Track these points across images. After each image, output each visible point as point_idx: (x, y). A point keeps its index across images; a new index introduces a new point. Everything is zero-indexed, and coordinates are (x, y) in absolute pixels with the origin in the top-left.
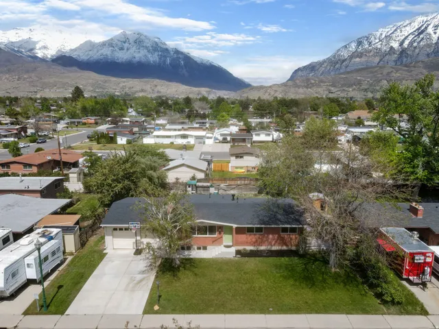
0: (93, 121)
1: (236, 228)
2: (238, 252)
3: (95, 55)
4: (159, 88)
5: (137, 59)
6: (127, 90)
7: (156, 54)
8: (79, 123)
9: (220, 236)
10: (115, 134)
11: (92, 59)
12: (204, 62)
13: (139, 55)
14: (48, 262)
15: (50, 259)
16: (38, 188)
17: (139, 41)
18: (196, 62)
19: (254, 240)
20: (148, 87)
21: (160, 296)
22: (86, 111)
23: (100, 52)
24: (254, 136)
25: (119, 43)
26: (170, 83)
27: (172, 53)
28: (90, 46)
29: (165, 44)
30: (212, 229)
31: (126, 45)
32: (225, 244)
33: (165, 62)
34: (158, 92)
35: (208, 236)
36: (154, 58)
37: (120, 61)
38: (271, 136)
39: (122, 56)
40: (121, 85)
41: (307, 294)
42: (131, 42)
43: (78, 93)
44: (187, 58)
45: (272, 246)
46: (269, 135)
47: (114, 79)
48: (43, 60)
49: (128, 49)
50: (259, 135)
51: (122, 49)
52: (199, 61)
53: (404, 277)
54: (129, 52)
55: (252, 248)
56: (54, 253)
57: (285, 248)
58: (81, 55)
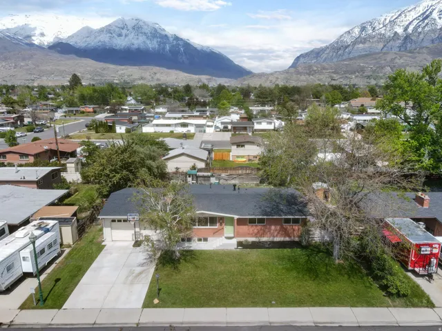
0: (91, 110)
1: (238, 219)
2: (240, 244)
3: (93, 42)
4: (158, 76)
5: (136, 46)
6: (126, 78)
7: (155, 40)
8: (77, 111)
9: (221, 227)
10: (114, 123)
11: (90, 45)
12: (205, 49)
13: (137, 41)
14: (44, 255)
15: (47, 251)
16: (34, 179)
17: (138, 28)
18: (196, 49)
19: (256, 231)
20: (147, 75)
21: (160, 290)
22: (84, 99)
23: (98, 38)
24: (255, 124)
25: (117, 29)
26: (170, 71)
27: (171, 39)
28: (88, 32)
29: (164, 30)
30: (213, 220)
31: (124, 32)
32: (226, 235)
33: (164, 49)
34: (158, 80)
35: (208, 227)
36: (152, 45)
37: (118, 48)
38: (273, 124)
39: (120, 43)
40: (120, 72)
41: (311, 286)
42: (129, 28)
43: (75, 81)
44: (187, 45)
45: (274, 237)
46: (271, 123)
47: (112, 66)
48: (40, 47)
49: (126, 36)
50: (260, 123)
51: (120, 35)
52: (199, 48)
53: (410, 268)
54: (126, 39)
55: (254, 239)
56: (50, 246)
57: (287, 239)
58: (79, 41)
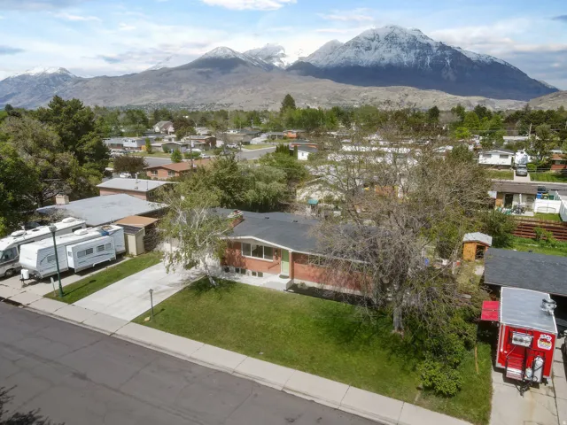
0: (294, 135)
3: (336, 60)
4: (410, 98)
5: (386, 61)
6: (368, 102)
7: (413, 51)
8: (279, 136)
9: (276, 262)
10: (296, 148)
11: (331, 64)
12: (484, 58)
13: (389, 55)
15: (95, 252)
17: (391, 39)
18: (469, 59)
19: (318, 274)
20: (395, 98)
23: (343, 55)
24: (481, 156)
25: (366, 41)
26: (427, 92)
27: (435, 49)
28: (334, 47)
29: (426, 37)
30: (269, 252)
31: (374, 44)
32: (282, 273)
33: (423, 62)
34: (409, 104)
35: (263, 259)
36: (408, 58)
37: (364, 64)
38: (510, 158)
39: (368, 58)
40: (362, 95)
42: (381, 39)
43: (289, 102)
44: (457, 55)
45: (341, 286)
46: (507, 156)
47: (353, 88)
48: (278, 69)
49: (376, 49)
50: (489, 155)
51: (369, 49)
52: (474, 58)
54: (376, 53)
56: (101, 248)
58: (320, 59)
